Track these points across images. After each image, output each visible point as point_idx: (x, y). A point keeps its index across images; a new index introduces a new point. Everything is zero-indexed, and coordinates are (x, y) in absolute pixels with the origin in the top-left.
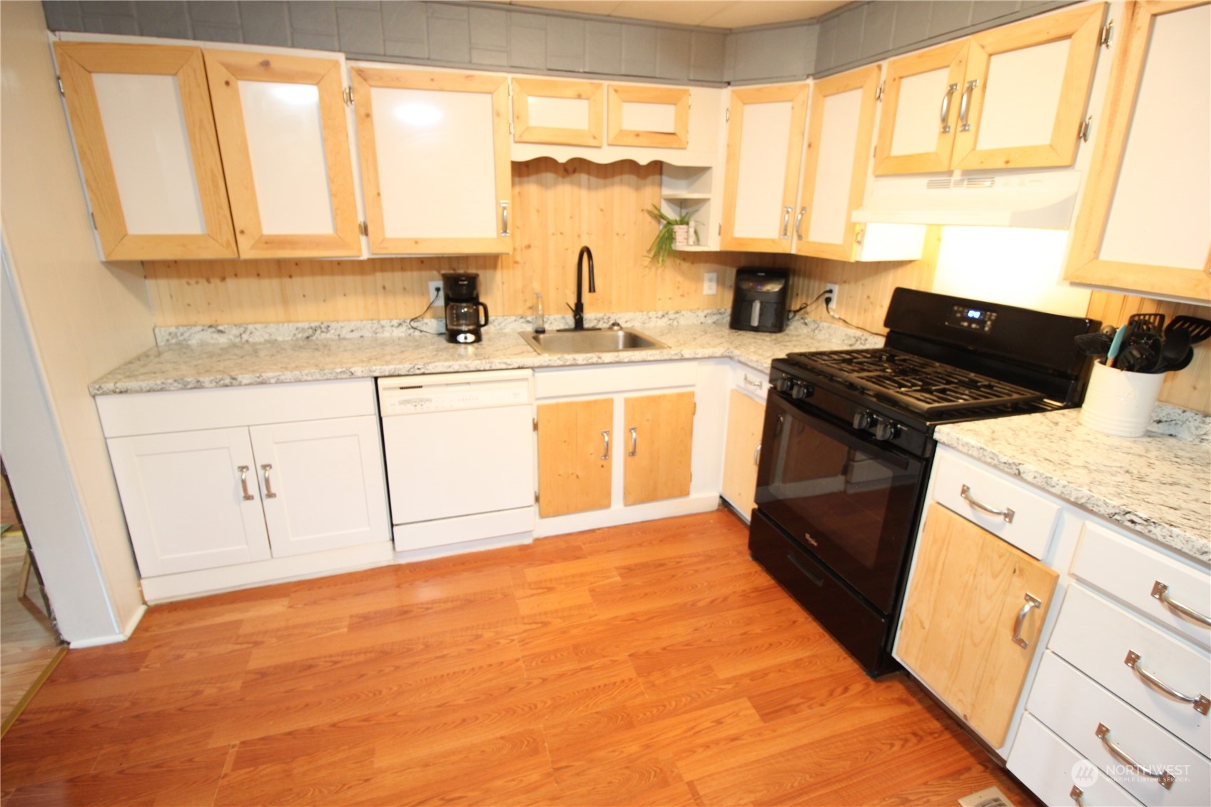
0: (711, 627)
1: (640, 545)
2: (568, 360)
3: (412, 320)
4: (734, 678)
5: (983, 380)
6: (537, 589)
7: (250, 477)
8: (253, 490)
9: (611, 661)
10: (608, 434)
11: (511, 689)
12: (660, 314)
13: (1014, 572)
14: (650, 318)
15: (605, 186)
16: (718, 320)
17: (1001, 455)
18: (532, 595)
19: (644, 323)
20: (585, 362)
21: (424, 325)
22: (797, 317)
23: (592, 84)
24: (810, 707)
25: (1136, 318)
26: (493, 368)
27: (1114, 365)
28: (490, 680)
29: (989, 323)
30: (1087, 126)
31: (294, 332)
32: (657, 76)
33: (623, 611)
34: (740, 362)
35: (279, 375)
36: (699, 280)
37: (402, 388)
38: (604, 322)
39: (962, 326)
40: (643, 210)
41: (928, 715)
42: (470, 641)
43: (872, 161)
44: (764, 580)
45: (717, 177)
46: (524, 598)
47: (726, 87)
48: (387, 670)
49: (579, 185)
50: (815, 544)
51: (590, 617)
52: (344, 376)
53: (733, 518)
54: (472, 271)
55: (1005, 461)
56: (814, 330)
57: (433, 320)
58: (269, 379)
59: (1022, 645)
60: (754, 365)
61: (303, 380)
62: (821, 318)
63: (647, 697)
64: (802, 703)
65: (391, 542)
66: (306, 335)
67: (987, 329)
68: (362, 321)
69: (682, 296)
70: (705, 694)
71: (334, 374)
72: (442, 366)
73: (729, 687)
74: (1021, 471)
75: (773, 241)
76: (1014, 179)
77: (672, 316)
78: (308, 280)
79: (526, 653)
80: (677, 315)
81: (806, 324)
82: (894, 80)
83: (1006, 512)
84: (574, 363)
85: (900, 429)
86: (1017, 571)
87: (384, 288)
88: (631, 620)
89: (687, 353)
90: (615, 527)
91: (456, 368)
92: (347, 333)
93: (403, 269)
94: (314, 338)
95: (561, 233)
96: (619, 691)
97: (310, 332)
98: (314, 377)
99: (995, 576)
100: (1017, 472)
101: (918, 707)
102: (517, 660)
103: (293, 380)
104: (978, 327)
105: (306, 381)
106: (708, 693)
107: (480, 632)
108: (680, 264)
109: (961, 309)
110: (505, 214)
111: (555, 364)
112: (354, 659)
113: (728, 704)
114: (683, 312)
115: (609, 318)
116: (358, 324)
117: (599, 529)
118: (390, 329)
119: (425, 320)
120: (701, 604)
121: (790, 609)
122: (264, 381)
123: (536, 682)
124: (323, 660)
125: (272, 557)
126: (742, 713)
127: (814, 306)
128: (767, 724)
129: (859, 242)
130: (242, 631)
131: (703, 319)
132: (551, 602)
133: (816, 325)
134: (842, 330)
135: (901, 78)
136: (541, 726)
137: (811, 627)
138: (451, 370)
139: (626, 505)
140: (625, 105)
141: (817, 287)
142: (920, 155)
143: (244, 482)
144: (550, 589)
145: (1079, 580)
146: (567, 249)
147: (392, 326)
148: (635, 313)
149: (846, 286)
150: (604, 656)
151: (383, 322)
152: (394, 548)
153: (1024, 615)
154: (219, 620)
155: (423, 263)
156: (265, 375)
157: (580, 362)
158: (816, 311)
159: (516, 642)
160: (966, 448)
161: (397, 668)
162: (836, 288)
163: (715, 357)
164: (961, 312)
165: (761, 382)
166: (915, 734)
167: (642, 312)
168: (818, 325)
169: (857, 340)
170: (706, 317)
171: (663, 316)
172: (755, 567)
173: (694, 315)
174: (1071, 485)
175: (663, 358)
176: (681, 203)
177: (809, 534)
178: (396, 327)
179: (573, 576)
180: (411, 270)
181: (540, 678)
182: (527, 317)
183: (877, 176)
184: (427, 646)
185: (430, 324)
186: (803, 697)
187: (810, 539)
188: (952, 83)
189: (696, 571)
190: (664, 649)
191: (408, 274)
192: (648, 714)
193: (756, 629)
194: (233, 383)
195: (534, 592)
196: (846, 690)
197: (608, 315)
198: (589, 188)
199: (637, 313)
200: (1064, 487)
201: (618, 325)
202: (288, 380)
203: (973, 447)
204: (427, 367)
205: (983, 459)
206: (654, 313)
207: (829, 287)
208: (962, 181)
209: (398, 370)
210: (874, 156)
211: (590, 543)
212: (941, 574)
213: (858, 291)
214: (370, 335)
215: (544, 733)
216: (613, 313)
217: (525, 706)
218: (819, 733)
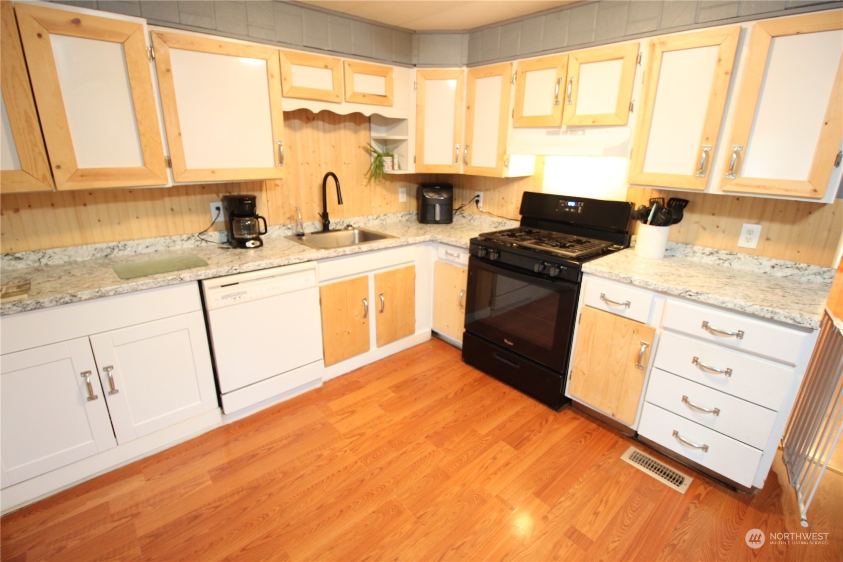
0: (462, 408)
1: (395, 370)
2: (340, 252)
3: (200, 234)
4: (490, 432)
5: (584, 239)
6: (344, 414)
7: (93, 379)
8: (97, 391)
9: (416, 444)
10: (366, 300)
11: (362, 481)
12: (375, 217)
13: (634, 332)
14: (369, 220)
15: (335, 130)
16: (409, 218)
17: (620, 274)
18: (342, 419)
19: (366, 224)
20: (351, 252)
21: (209, 237)
22: (457, 213)
23: (334, 59)
24: (535, 435)
25: (652, 200)
26: (290, 263)
27: (651, 224)
28: (345, 480)
29: (580, 208)
30: (633, 105)
31: (93, 252)
32: (374, 56)
33: (407, 412)
34: (441, 243)
35: (117, 288)
36: (396, 192)
37: (222, 286)
38: (340, 225)
39: (566, 211)
40: (359, 147)
41: (588, 422)
42: (315, 460)
43: (511, 120)
44: (477, 374)
45: (411, 124)
46: (338, 422)
47: (413, 68)
48: (263, 498)
49: (318, 129)
50: (512, 344)
51: (389, 422)
52: (175, 282)
53: (442, 342)
54: (251, 193)
55: (623, 277)
56: (470, 220)
57: (216, 233)
58: (108, 293)
59: (641, 368)
60: (454, 244)
61: (139, 289)
62: (473, 213)
63: (449, 458)
64: (530, 434)
65: (219, 409)
66: (105, 253)
67: (579, 211)
68: (155, 238)
69: (387, 204)
70: (479, 445)
71: (167, 281)
72: (254, 265)
73: (489, 438)
74: (633, 280)
75: (450, 166)
76: (596, 131)
77: (382, 218)
78: (102, 207)
79: (360, 456)
80: (385, 217)
81: (464, 217)
82: (523, 72)
83: (626, 302)
84: (344, 253)
85: (562, 269)
86: (635, 332)
87: (172, 210)
88: (415, 416)
89: (411, 240)
90: (373, 363)
91: (264, 266)
92: (142, 249)
93: (187, 194)
94: (112, 256)
95: (308, 163)
96: (430, 460)
97: (109, 251)
98: (149, 286)
99: (623, 337)
100: (630, 281)
101: (582, 419)
102: (356, 462)
103: (130, 291)
104: (574, 211)
105: (142, 290)
106: (481, 445)
107: (319, 453)
108: (384, 183)
109: (564, 201)
110: (281, 150)
111: (332, 256)
112: (231, 500)
113: (495, 447)
114: (389, 215)
115: (343, 222)
116: (152, 240)
117: (364, 367)
118: (181, 242)
119: (210, 233)
120: (450, 396)
121: (498, 386)
122: (103, 295)
123: (376, 471)
124: (205, 508)
125: (118, 444)
126: (504, 450)
127: (467, 206)
128: (519, 451)
129: (506, 166)
130: (112, 511)
131: (400, 219)
132: (357, 420)
133: (471, 217)
134: (489, 219)
135: (526, 72)
136: (395, 496)
137: (515, 393)
138: (260, 268)
139: (378, 347)
140: (356, 76)
141: (469, 194)
142: (542, 117)
143: (89, 385)
144: (353, 412)
145: (665, 328)
146: (312, 175)
147: (183, 240)
148: (359, 217)
149: (488, 193)
150: (410, 443)
151: (174, 238)
152: (223, 413)
153: (642, 353)
154: (83, 509)
155: (205, 189)
156: (103, 290)
157: (348, 253)
158: (471, 209)
159: (348, 451)
160: (601, 273)
161: (270, 495)
162: (481, 194)
163: (426, 242)
164: (564, 203)
165: (459, 254)
166: (588, 433)
167: (364, 216)
168: (473, 217)
169: (499, 224)
170: (402, 217)
171: (377, 218)
172: (469, 368)
173: (395, 216)
174: (659, 283)
175: (397, 245)
176: (384, 142)
177: (506, 339)
178: (186, 241)
179: (363, 400)
180: (195, 194)
181: (377, 469)
182: (287, 225)
183: (515, 128)
184: (285, 474)
185: (214, 236)
186: (529, 431)
187: (507, 342)
188: (559, 77)
189: (438, 378)
190: (443, 428)
191: (192, 198)
192: (454, 467)
193: (488, 402)
194: (74, 299)
195: (343, 416)
196: (547, 421)
197: (343, 220)
198: (324, 131)
199: (361, 217)
200: (655, 284)
201: (351, 226)
202: (126, 291)
203: (605, 272)
204: (242, 268)
205: (611, 278)
206: (371, 216)
207: (477, 193)
208: (567, 131)
209: (220, 272)
210: (513, 116)
211: (363, 377)
212: (593, 343)
213: (497, 195)
214: (164, 249)
215: (399, 500)
216: (346, 218)
217: (377, 488)
218: (545, 447)
